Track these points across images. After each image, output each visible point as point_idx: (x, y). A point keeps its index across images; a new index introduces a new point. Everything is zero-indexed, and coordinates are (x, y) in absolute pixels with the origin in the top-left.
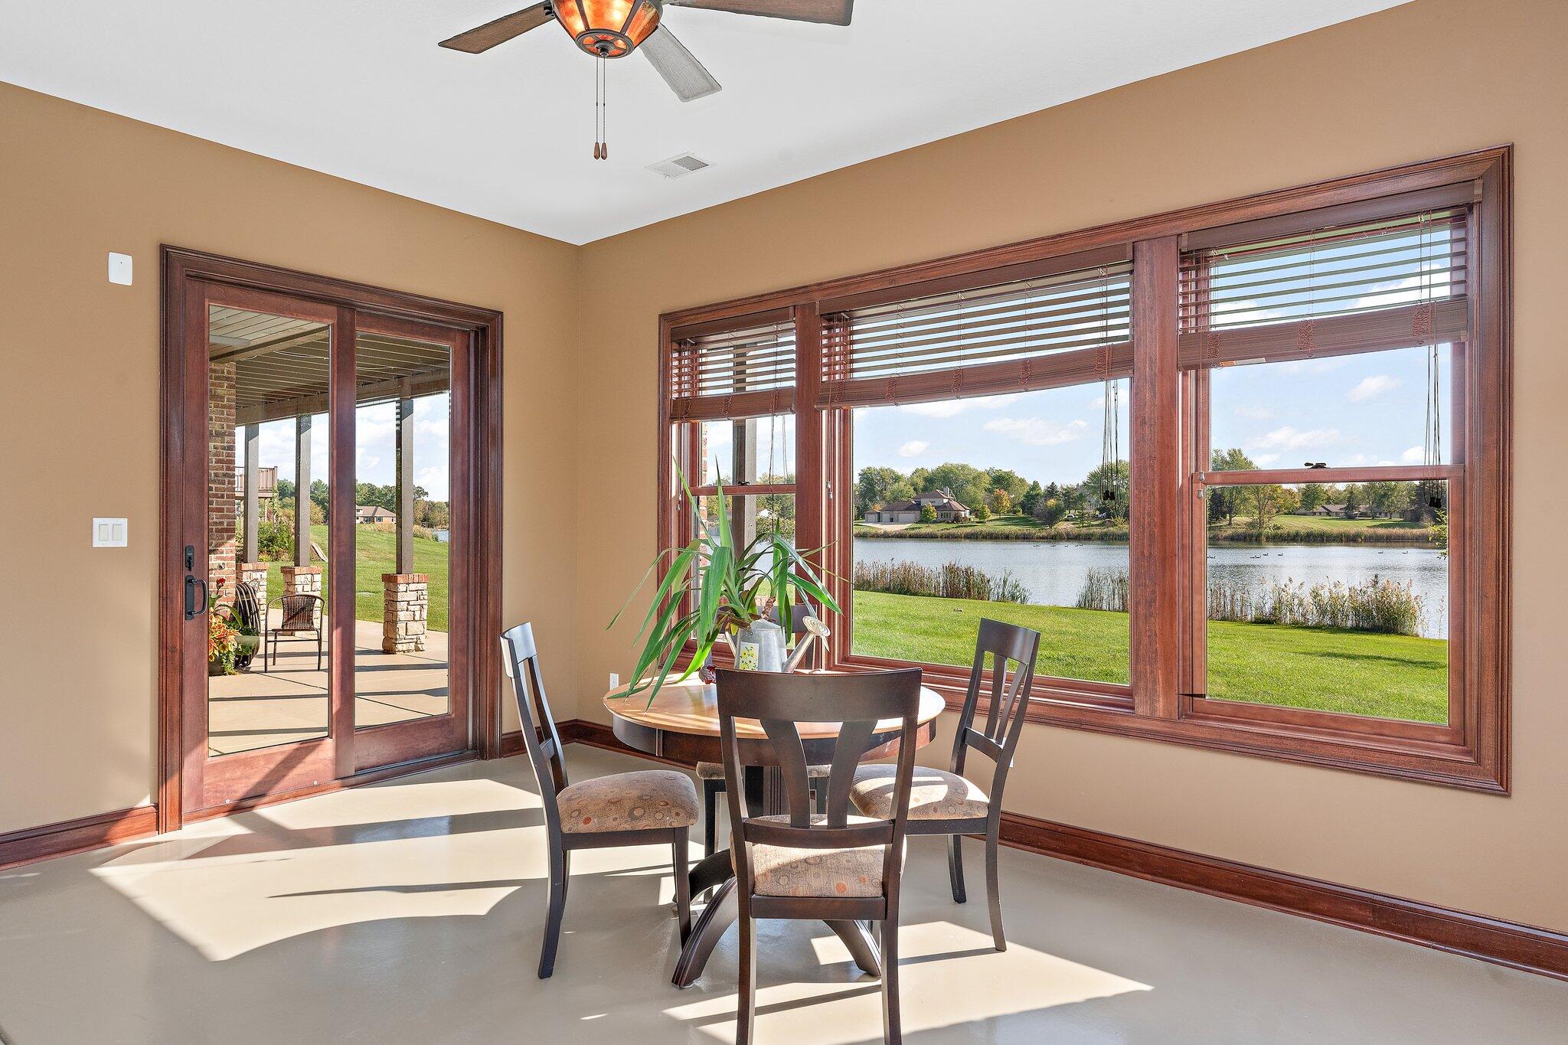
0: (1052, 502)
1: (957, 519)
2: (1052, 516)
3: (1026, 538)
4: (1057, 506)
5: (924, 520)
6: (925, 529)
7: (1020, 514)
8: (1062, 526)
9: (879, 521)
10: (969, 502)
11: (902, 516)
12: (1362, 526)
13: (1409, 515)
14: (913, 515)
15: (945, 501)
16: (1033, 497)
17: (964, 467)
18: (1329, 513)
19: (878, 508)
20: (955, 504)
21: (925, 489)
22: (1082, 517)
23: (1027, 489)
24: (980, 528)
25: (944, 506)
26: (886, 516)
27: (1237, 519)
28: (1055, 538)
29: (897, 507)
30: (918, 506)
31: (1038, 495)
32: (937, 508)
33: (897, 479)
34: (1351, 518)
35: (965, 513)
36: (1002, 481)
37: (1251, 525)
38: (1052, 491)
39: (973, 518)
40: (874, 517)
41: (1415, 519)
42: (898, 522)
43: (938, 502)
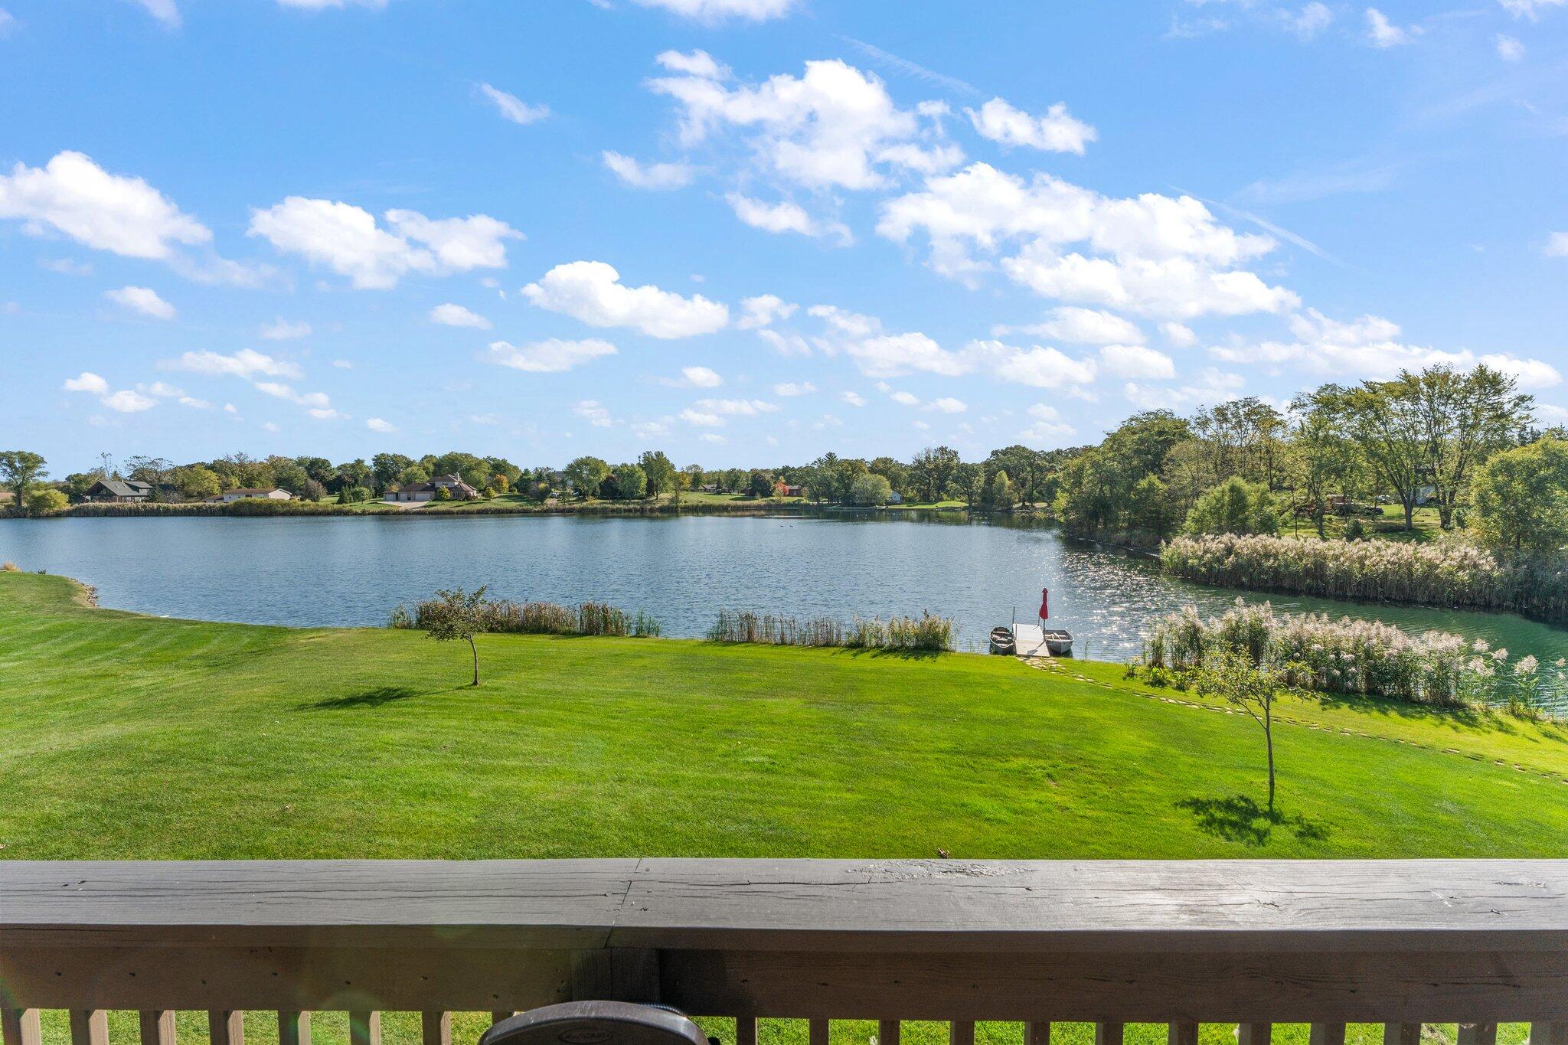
0: (542, 485)
1: (468, 498)
2: (543, 495)
3: (525, 513)
4: (546, 488)
5: (439, 497)
6: (442, 507)
7: (516, 493)
8: (551, 502)
9: (397, 498)
10: (475, 483)
11: (418, 495)
12: (725, 500)
13: (748, 493)
14: (427, 495)
15: (456, 483)
16: (525, 480)
17: (467, 456)
18: (706, 490)
19: (395, 488)
20: (464, 485)
21: (435, 473)
22: (563, 495)
23: (520, 475)
24: (487, 505)
25: (456, 487)
26: (403, 495)
27: (662, 495)
28: (547, 513)
29: (410, 488)
30: (432, 488)
31: (529, 479)
32: (450, 489)
33: (409, 464)
34: (719, 493)
35: (474, 493)
36: (499, 467)
37: (672, 500)
38: (540, 477)
39: (479, 496)
40: (392, 496)
41: (751, 495)
42: (415, 500)
43: (450, 484)
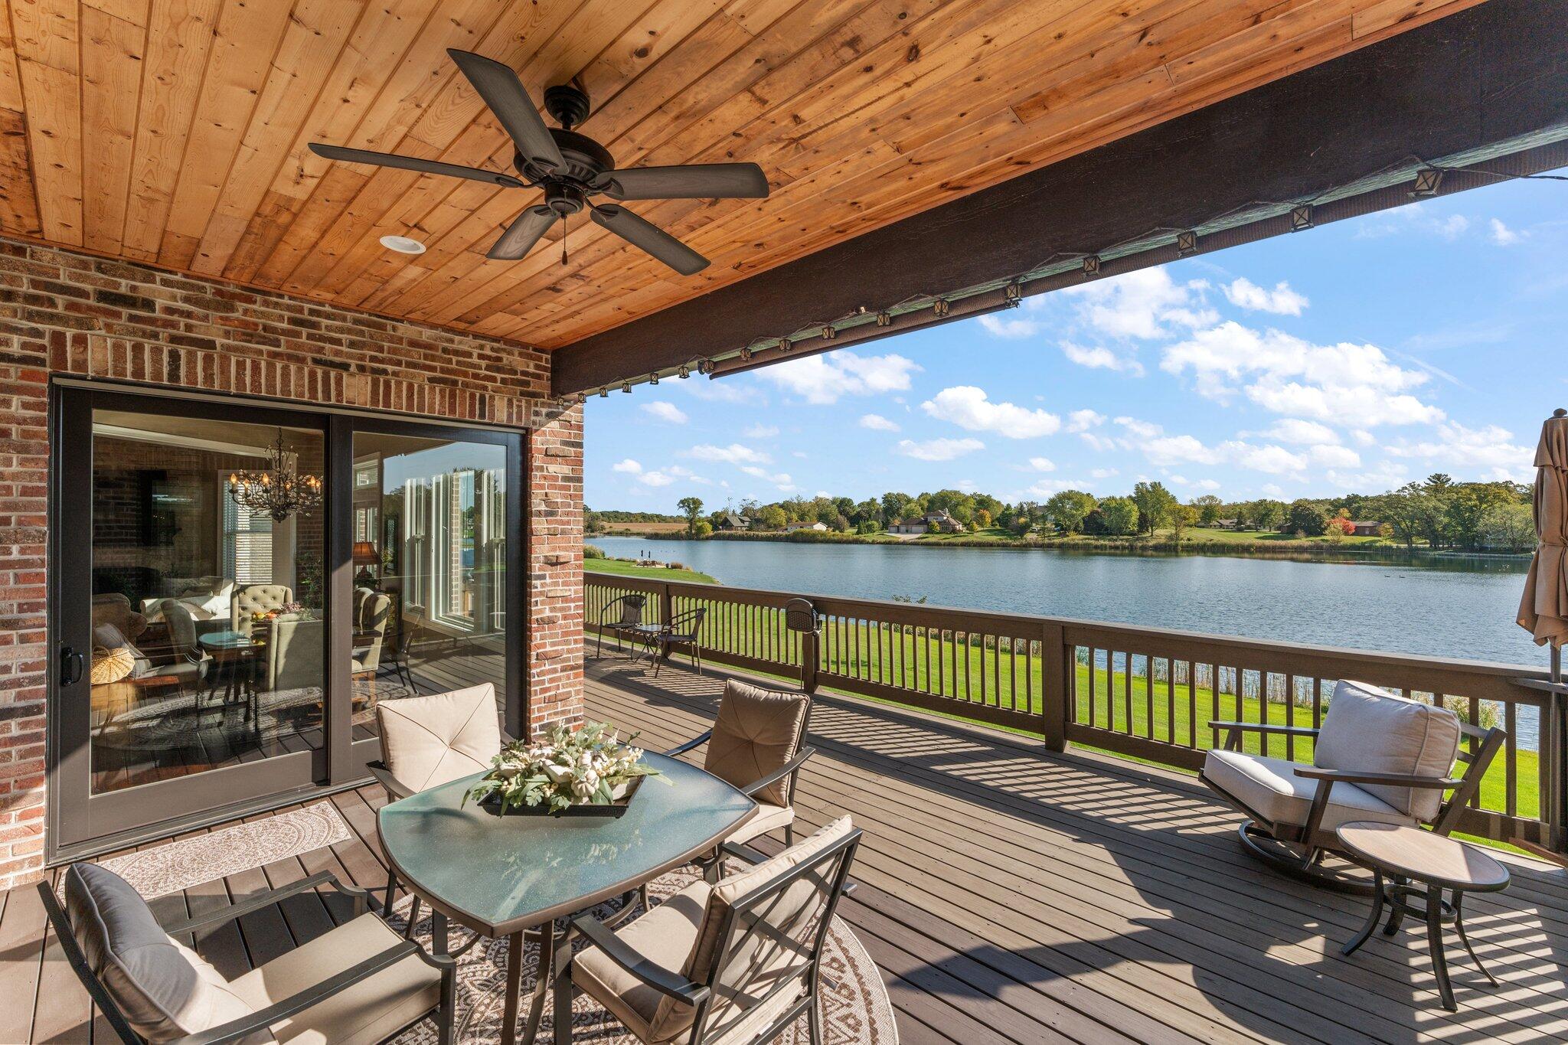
0: (1022, 520)
1: (954, 531)
2: (1023, 530)
3: (1004, 546)
4: (1026, 523)
5: (930, 531)
6: (932, 539)
7: (998, 527)
8: (1030, 537)
9: (898, 531)
10: (961, 518)
11: (914, 528)
12: (1249, 538)
13: (1285, 530)
14: (921, 528)
15: (945, 518)
16: (1007, 515)
17: (956, 493)
18: (1221, 526)
19: (897, 522)
20: (952, 520)
21: (928, 509)
22: (1043, 529)
23: (1002, 509)
24: (971, 538)
25: (945, 521)
26: (903, 528)
27: (1158, 532)
28: (1026, 548)
29: (909, 522)
30: (926, 522)
31: (1010, 514)
32: (939, 523)
33: (909, 501)
34: (1240, 530)
35: (960, 527)
36: (984, 503)
37: (1170, 538)
38: (1020, 512)
39: (964, 530)
40: (894, 529)
41: (1290, 532)
42: (911, 533)
43: (940, 519)
